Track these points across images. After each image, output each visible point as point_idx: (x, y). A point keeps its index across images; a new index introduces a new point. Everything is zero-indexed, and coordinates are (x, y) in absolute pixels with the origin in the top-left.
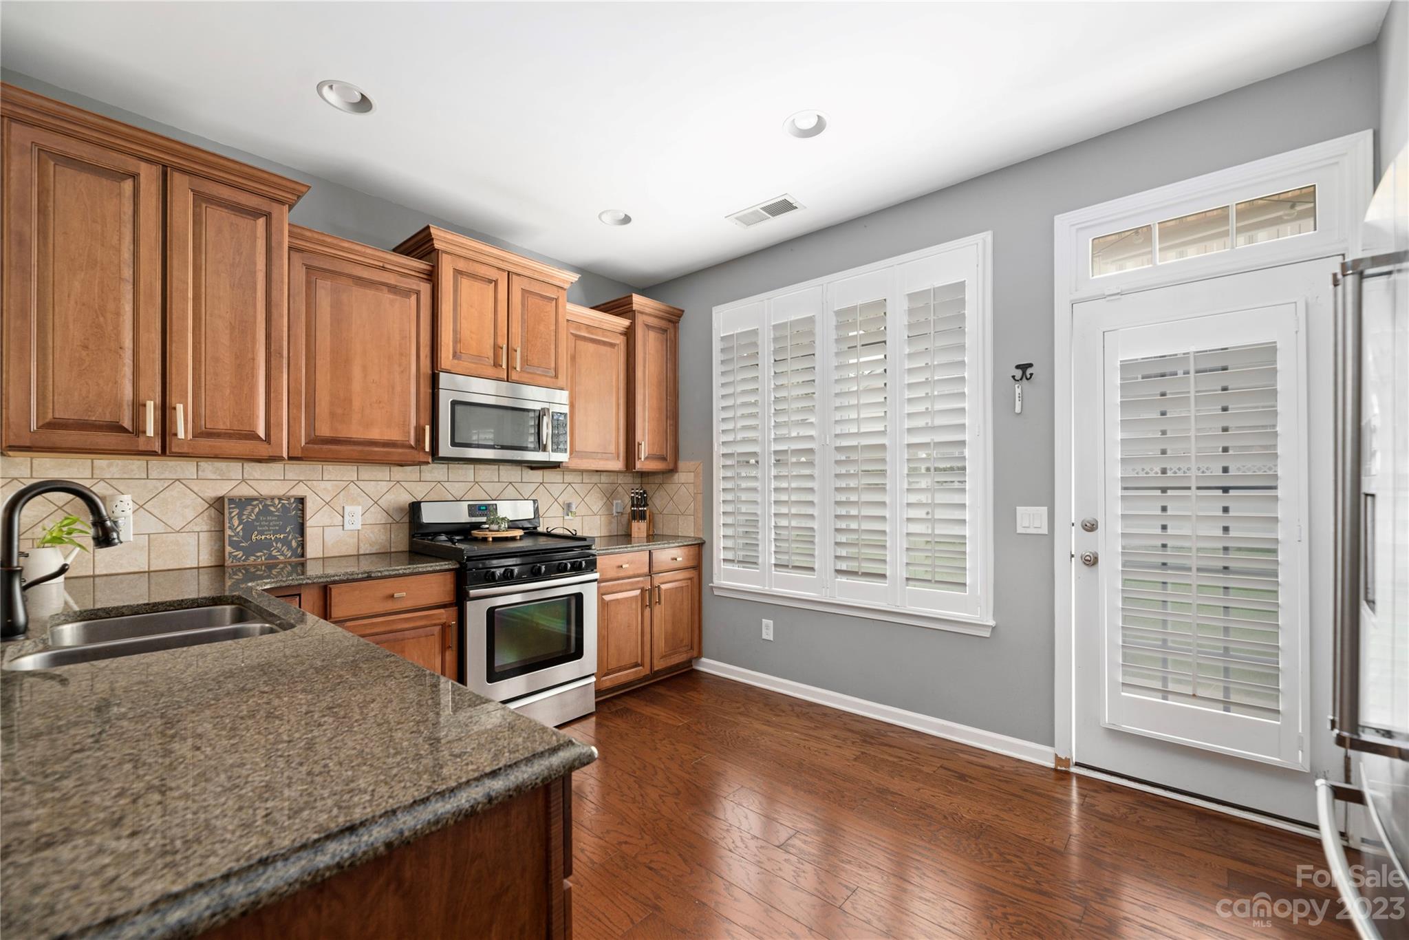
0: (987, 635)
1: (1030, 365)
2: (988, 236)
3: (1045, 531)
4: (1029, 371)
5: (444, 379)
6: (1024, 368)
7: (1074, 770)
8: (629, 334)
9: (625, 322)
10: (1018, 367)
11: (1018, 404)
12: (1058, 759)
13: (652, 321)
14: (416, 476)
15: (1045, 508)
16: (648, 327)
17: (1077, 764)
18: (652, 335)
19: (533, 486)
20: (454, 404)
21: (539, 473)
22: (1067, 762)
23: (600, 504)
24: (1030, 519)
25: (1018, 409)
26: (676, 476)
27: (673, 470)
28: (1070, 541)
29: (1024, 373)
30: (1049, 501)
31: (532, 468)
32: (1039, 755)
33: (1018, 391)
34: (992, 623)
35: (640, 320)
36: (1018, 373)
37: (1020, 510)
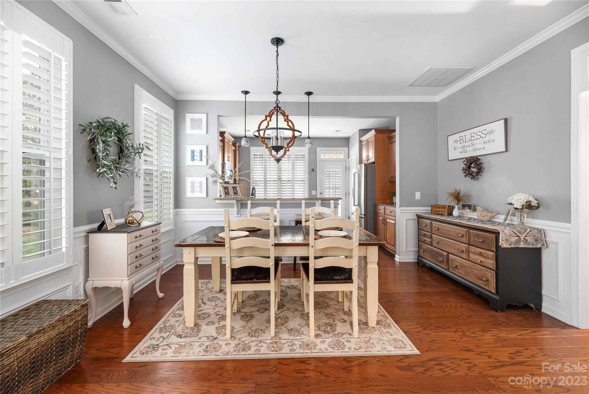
3: (316, 194)
4: (314, 170)
6: (313, 169)
9: (234, 148)
15: (315, 191)
16: (237, 149)
24: (314, 193)
37: (312, 191)
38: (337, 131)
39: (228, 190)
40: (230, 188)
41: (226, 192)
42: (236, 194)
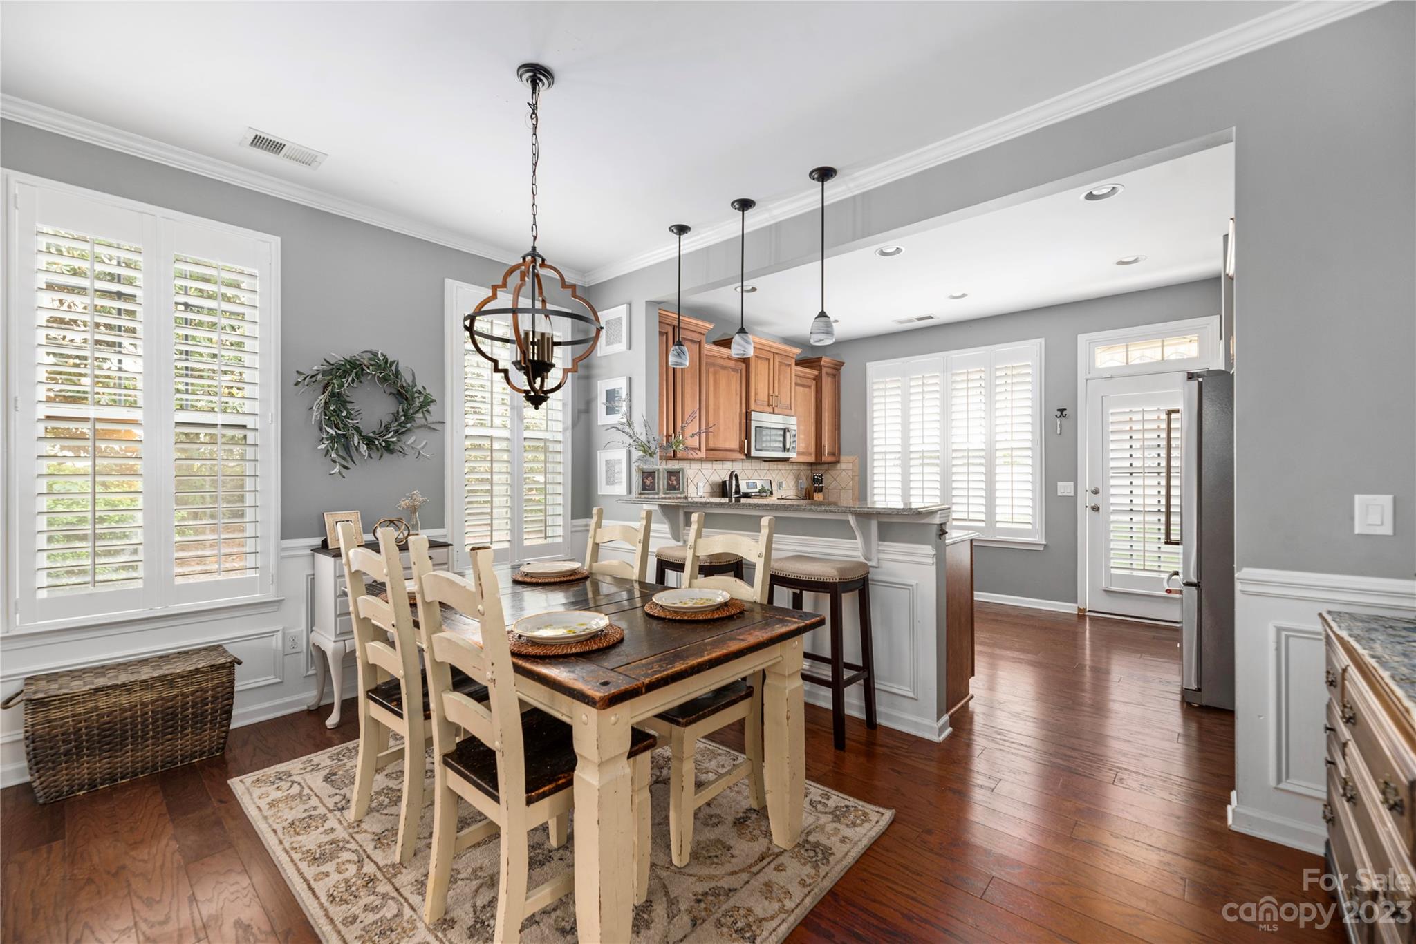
0: (1042, 549)
1: (1065, 410)
2: (1042, 340)
3: (1072, 494)
4: (1064, 413)
5: (754, 415)
6: (1062, 411)
7: (1087, 614)
8: (818, 379)
9: (816, 373)
10: (1058, 410)
11: (1059, 429)
12: (1079, 609)
13: (829, 371)
14: (720, 467)
15: (1072, 483)
16: (827, 373)
17: (1089, 611)
18: (829, 379)
19: (765, 471)
20: (756, 427)
21: (767, 464)
22: (1084, 610)
23: (793, 482)
24: (1065, 488)
25: (1058, 432)
26: (839, 465)
27: (838, 462)
28: (1085, 499)
29: (1062, 414)
30: (1075, 480)
31: (765, 461)
32: (1069, 608)
33: (1059, 423)
34: (1044, 543)
35: (824, 370)
36: (1059, 413)
37: (1059, 483)
38: (1121, 263)
39: (654, 478)
40: (661, 475)
41: (648, 483)
42: (675, 489)
